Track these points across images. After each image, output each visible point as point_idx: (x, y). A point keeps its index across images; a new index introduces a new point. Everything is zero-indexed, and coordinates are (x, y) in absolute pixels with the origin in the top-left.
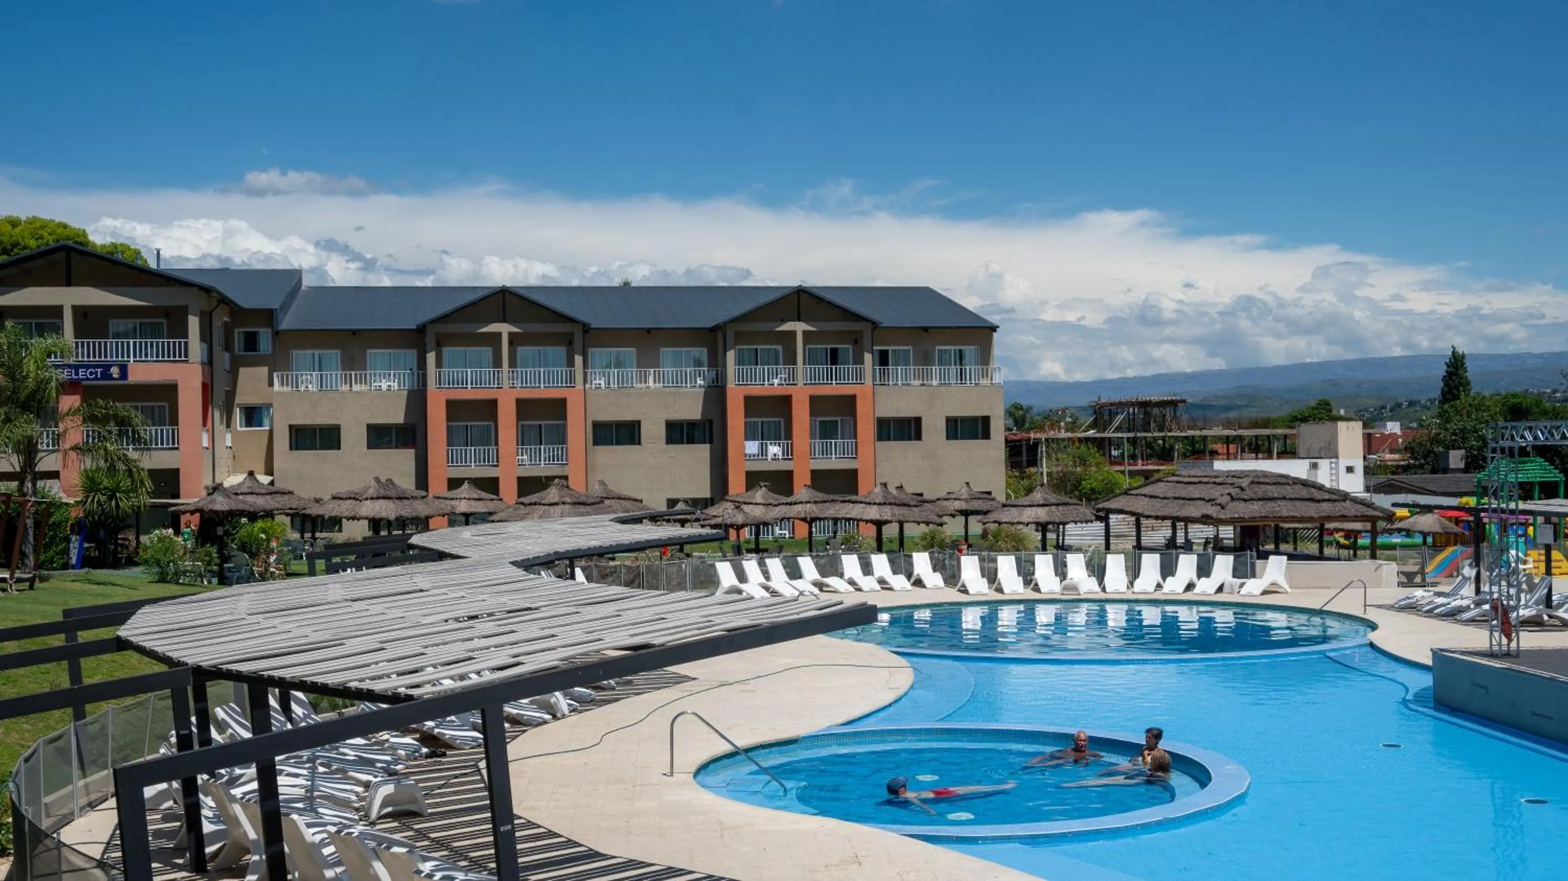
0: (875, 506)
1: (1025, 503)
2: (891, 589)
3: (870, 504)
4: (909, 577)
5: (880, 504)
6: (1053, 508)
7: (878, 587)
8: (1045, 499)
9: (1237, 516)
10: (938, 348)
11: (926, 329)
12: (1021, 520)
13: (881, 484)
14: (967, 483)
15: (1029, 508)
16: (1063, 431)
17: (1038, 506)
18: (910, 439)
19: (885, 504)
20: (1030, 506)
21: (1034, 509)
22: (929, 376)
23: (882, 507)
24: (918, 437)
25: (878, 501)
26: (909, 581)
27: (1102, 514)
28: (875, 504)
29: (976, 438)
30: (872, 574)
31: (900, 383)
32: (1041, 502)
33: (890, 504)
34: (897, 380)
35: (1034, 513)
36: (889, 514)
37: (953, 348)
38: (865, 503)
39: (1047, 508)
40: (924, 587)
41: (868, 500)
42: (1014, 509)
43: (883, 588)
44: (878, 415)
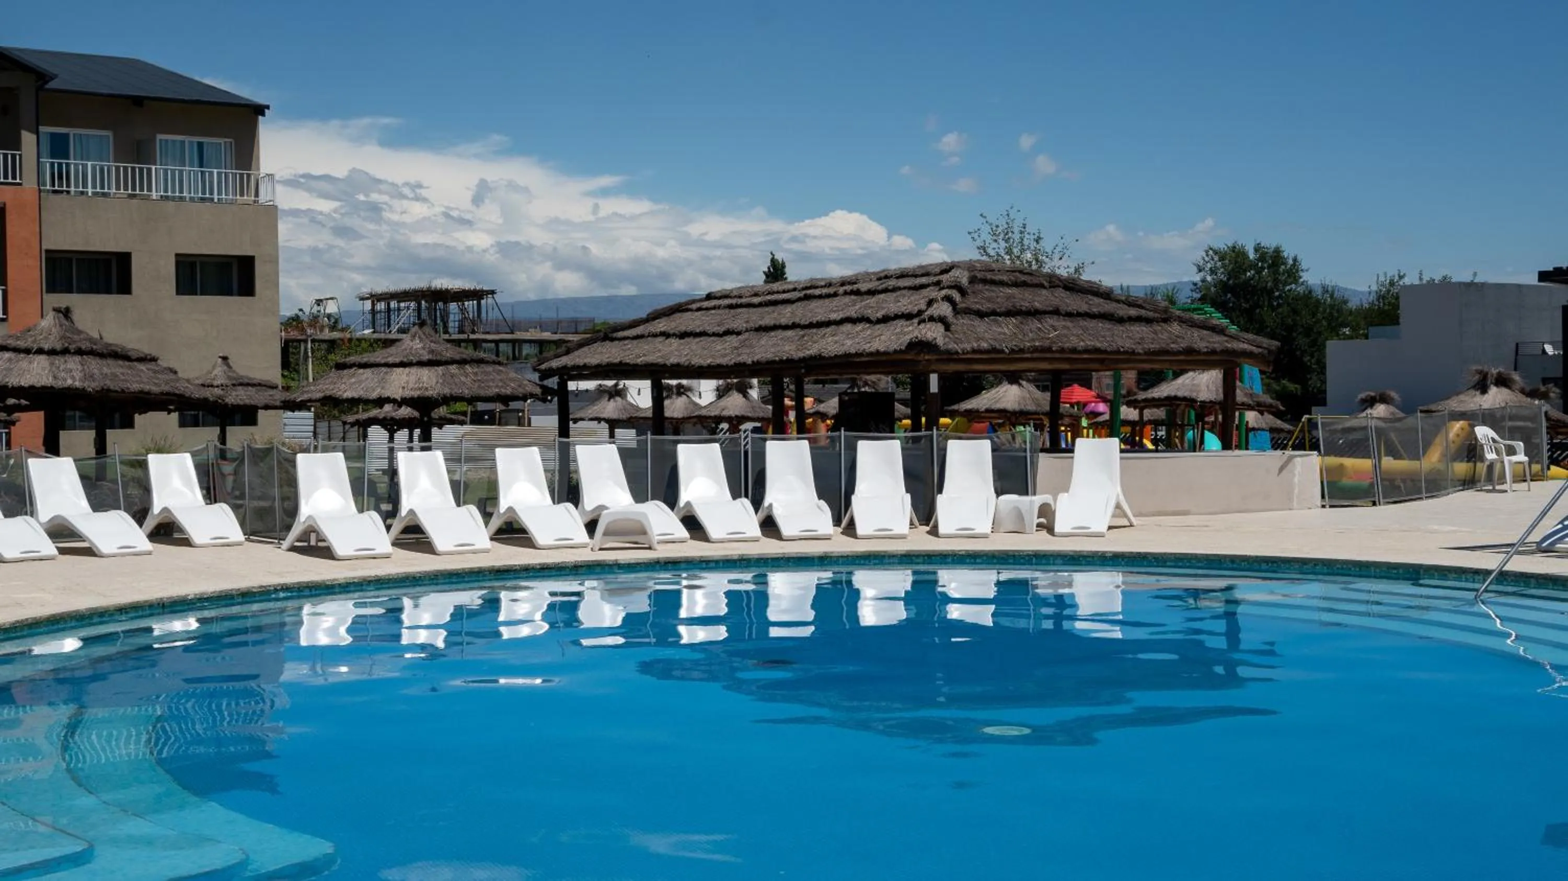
0: (43, 358)
1: (391, 360)
2: (90, 552)
3: (27, 351)
4: (140, 516)
5: (52, 352)
6: (453, 369)
7: (49, 548)
8: (432, 352)
9: (985, 345)
10: (160, 137)
11: (138, 101)
12: (387, 393)
13: (57, 310)
14: (225, 359)
15: (399, 370)
16: (327, 330)
17: (421, 364)
18: (108, 291)
19: (65, 352)
20: (402, 365)
21: (414, 370)
22: (145, 180)
23: (58, 360)
24: (125, 288)
25: (46, 347)
26: (141, 525)
27: (553, 382)
28: (40, 351)
29: (229, 293)
30: (32, 514)
31: (90, 191)
32: (426, 357)
33: (80, 352)
34: (85, 185)
35: (413, 378)
36: (78, 375)
37: (187, 139)
38: (16, 350)
39: (440, 369)
40: (186, 542)
41: (21, 344)
42: (368, 373)
43: (62, 551)
44: (48, 245)
